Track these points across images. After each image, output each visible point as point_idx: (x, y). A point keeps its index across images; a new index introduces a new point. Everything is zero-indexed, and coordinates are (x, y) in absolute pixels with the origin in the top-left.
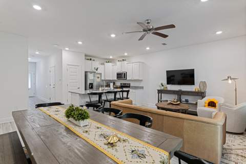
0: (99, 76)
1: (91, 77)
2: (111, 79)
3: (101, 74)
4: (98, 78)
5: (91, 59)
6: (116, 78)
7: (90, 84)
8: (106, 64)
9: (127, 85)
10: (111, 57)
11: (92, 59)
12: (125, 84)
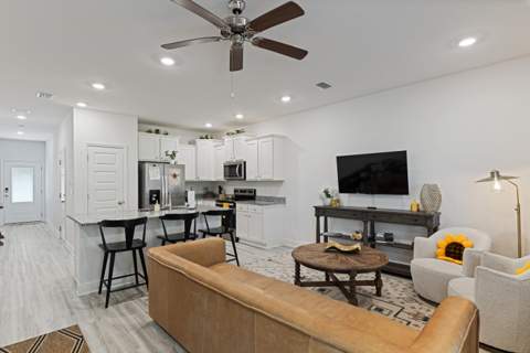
0: (177, 172)
1: (153, 175)
2: (213, 179)
3: (183, 167)
4: (175, 176)
5: (157, 132)
6: (221, 177)
7: (152, 192)
8: (199, 142)
9: (247, 194)
10: (209, 125)
11: (162, 129)
12: (245, 191)
